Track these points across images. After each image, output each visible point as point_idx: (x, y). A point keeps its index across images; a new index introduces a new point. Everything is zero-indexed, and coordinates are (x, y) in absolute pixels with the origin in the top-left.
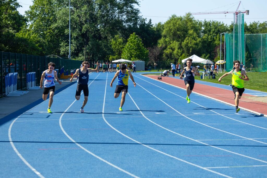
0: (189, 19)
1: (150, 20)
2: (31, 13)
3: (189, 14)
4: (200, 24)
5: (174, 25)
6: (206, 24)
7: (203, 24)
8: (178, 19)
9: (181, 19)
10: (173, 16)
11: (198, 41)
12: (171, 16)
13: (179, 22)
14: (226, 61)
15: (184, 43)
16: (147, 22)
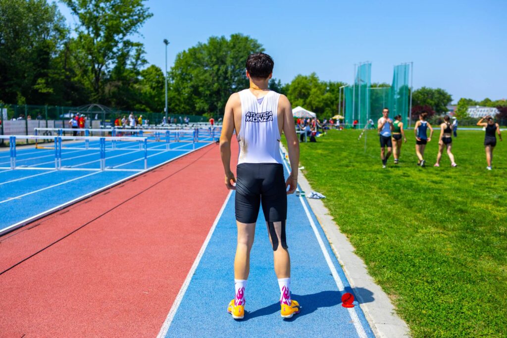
0: (313, 78)
1: (280, 80)
2: (172, 73)
3: (314, 74)
4: (326, 84)
5: (298, 84)
6: (331, 85)
7: (328, 84)
8: (303, 78)
9: (306, 78)
10: (299, 76)
11: (321, 99)
12: (296, 76)
13: (304, 81)
14: (345, 116)
15: (308, 101)
16: (276, 82)
